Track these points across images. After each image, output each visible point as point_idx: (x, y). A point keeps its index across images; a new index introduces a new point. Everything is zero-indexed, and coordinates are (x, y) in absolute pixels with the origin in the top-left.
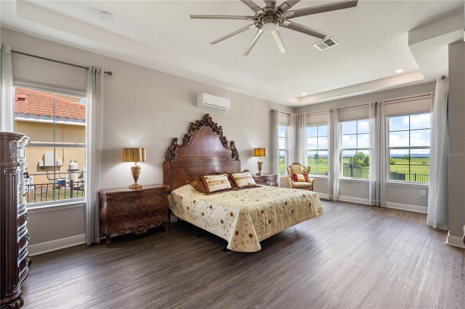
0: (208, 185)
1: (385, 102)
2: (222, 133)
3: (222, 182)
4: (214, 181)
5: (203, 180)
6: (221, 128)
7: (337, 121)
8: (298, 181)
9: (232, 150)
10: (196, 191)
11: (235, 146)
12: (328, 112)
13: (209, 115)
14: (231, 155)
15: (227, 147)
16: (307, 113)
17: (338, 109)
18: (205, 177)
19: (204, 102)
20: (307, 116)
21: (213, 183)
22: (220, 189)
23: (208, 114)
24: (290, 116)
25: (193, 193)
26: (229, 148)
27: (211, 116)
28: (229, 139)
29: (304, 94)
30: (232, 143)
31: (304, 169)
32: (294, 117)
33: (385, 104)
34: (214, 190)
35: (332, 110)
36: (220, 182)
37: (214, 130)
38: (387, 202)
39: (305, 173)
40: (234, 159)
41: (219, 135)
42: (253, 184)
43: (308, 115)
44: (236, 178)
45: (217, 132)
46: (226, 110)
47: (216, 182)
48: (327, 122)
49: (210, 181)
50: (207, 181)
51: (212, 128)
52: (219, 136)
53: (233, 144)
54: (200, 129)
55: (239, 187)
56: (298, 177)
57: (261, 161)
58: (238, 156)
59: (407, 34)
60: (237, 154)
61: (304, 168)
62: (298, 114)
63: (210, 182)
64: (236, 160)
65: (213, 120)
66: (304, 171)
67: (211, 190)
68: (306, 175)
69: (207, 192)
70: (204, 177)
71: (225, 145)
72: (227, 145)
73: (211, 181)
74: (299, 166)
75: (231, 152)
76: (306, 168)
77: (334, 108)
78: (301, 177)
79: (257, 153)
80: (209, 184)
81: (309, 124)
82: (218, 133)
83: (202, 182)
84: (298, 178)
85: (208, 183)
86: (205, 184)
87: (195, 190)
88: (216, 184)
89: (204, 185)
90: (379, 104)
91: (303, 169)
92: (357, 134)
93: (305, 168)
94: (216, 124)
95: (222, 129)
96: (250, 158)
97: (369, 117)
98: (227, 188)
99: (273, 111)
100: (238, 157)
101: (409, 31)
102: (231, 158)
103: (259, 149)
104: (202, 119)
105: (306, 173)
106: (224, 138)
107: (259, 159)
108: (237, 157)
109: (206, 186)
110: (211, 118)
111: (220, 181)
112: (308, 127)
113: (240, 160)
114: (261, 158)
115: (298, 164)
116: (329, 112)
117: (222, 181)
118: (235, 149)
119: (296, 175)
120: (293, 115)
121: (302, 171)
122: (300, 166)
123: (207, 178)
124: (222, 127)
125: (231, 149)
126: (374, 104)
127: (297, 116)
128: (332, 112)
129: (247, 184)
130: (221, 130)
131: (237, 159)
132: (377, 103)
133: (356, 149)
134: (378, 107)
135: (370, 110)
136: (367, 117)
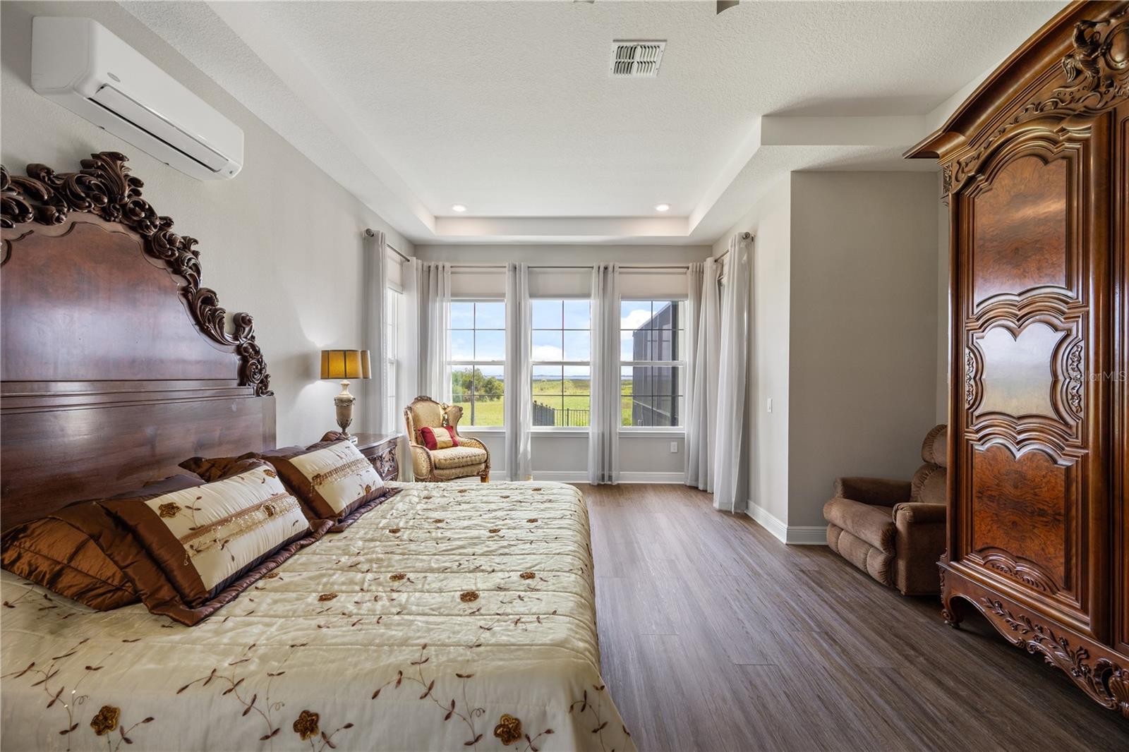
0: (191, 553)
1: (620, 267)
2: (197, 268)
3: (270, 512)
4: (224, 515)
5: (142, 530)
6: (193, 248)
7: (527, 295)
8: (436, 449)
9: (239, 350)
10: (67, 606)
11: (253, 337)
12: (507, 269)
13: (126, 164)
14: (235, 374)
15: (219, 340)
16: (453, 265)
17: (529, 267)
18: (154, 504)
19: (101, 76)
20: (452, 273)
21: (221, 533)
22: (262, 553)
23: (116, 157)
24: (407, 263)
25: (52, 632)
26: (229, 344)
27: (134, 168)
28: (229, 304)
29: (459, 209)
30: (241, 322)
31: (446, 413)
32: (417, 269)
33: (620, 273)
34: (228, 570)
35: (516, 268)
36: (260, 515)
37: (155, 247)
38: (621, 473)
39: (448, 424)
40: (252, 391)
41: (177, 278)
42: (378, 486)
43: (454, 270)
44: (318, 476)
45: (169, 263)
46: (225, 171)
47: (241, 521)
48: (503, 295)
49: (201, 520)
50: (177, 526)
51: (144, 236)
52: (181, 283)
53: (247, 329)
54: (59, 220)
55: (337, 512)
56: (436, 436)
57: (347, 394)
58: (267, 377)
59: (758, 122)
60: (261, 370)
61: (445, 409)
62: (426, 264)
63: (197, 531)
64: (258, 395)
65: (147, 195)
66: (444, 418)
67: (213, 573)
68: (452, 427)
69: (183, 596)
70: (149, 503)
71: (211, 326)
72: (221, 328)
73: (206, 522)
74: (432, 404)
75: (236, 359)
76: (449, 409)
77: (522, 264)
78: (441, 434)
79: (337, 366)
80: (195, 542)
81: (457, 295)
82: (176, 266)
83: (130, 537)
84: (438, 439)
85: (188, 538)
86: (163, 554)
87: (57, 600)
88: (241, 532)
89: (150, 555)
90: (610, 269)
91: (442, 412)
92: (563, 330)
93: (447, 411)
94: (168, 222)
95: (196, 254)
96: (305, 385)
97: (593, 295)
98: (292, 532)
99: (373, 235)
100: (264, 383)
101: (764, 116)
102: (235, 383)
103: (345, 352)
104: (75, 170)
105: (451, 424)
106: (209, 299)
107: (341, 387)
108: (262, 382)
109: (172, 563)
110: (136, 183)
111: (257, 507)
112: (452, 301)
113: (272, 394)
114: (347, 385)
115: (429, 399)
116: (509, 271)
117: (267, 508)
118: (253, 346)
119: (430, 432)
120: (417, 264)
121: (442, 418)
122: (435, 405)
123: (171, 509)
124: (196, 242)
125: (233, 347)
126: (602, 269)
127: (424, 269)
128: (516, 271)
129: (363, 494)
130: (191, 256)
131: (263, 388)
132: (606, 268)
133: (563, 364)
134: (610, 276)
135: (595, 281)
136: (587, 295)
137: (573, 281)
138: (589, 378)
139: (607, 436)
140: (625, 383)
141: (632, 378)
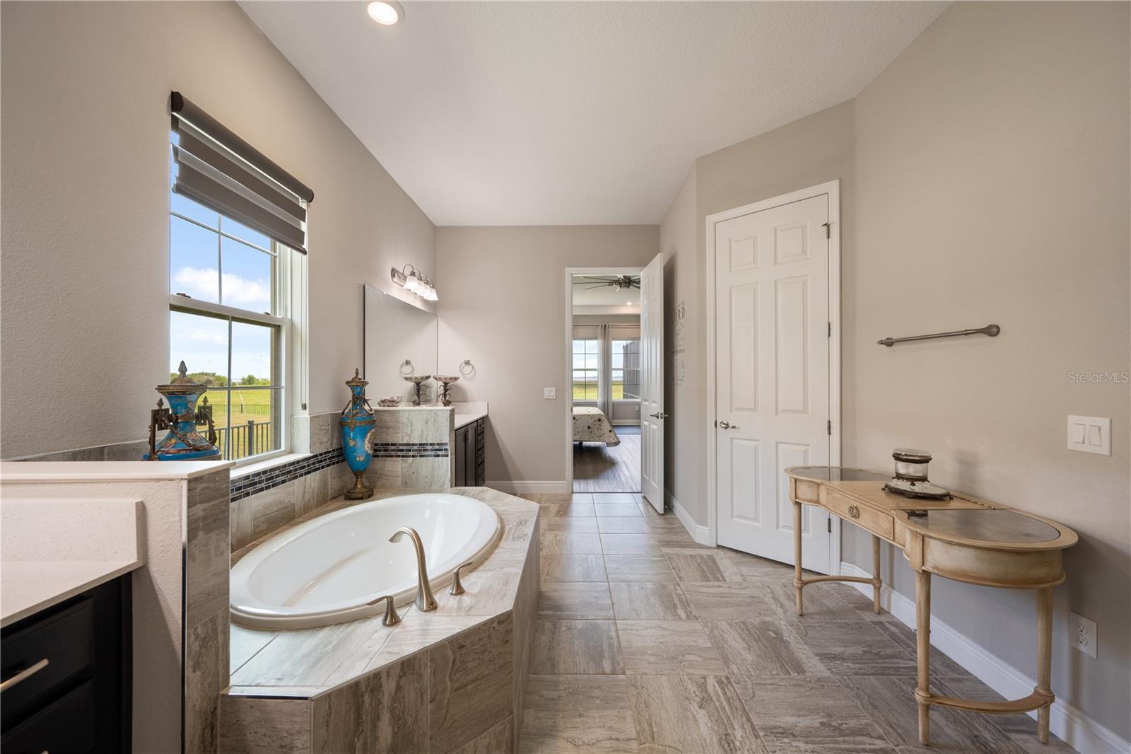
1: (612, 326)
33: (612, 328)
97: (599, 338)
132: (605, 326)
133: (585, 370)
134: (607, 330)
135: (599, 331)
136: (595, 338)
137: (590, 331)
138: (596, 379)
139: (606, 402)
140: (617, 383)
141: (622, 379)
